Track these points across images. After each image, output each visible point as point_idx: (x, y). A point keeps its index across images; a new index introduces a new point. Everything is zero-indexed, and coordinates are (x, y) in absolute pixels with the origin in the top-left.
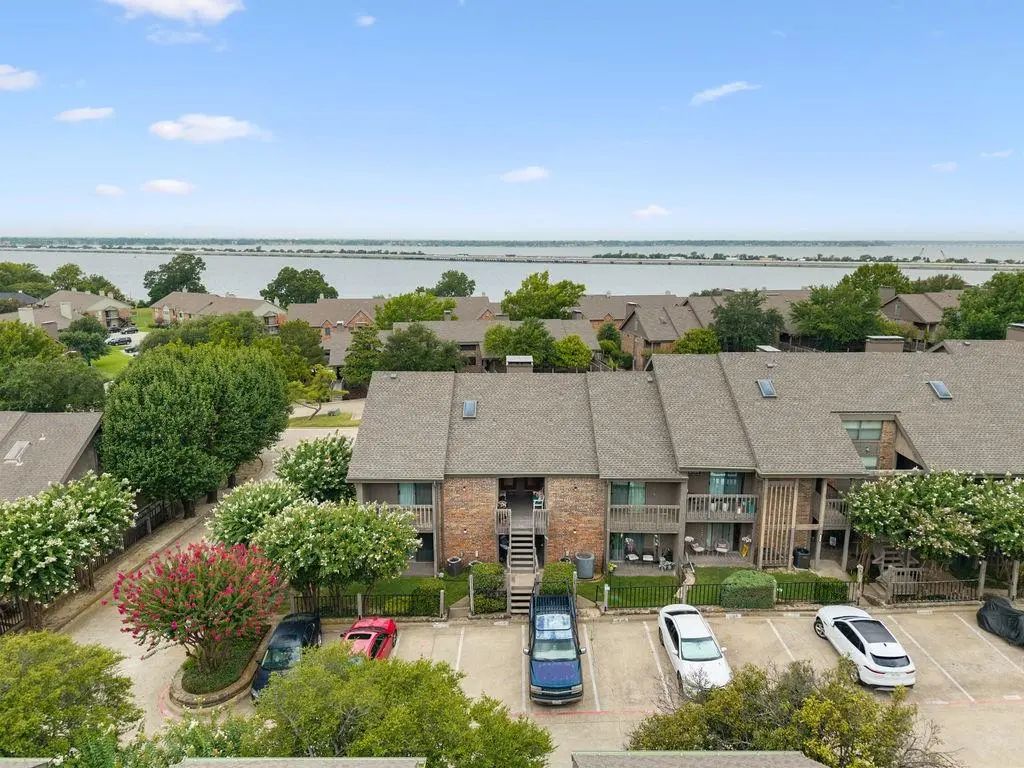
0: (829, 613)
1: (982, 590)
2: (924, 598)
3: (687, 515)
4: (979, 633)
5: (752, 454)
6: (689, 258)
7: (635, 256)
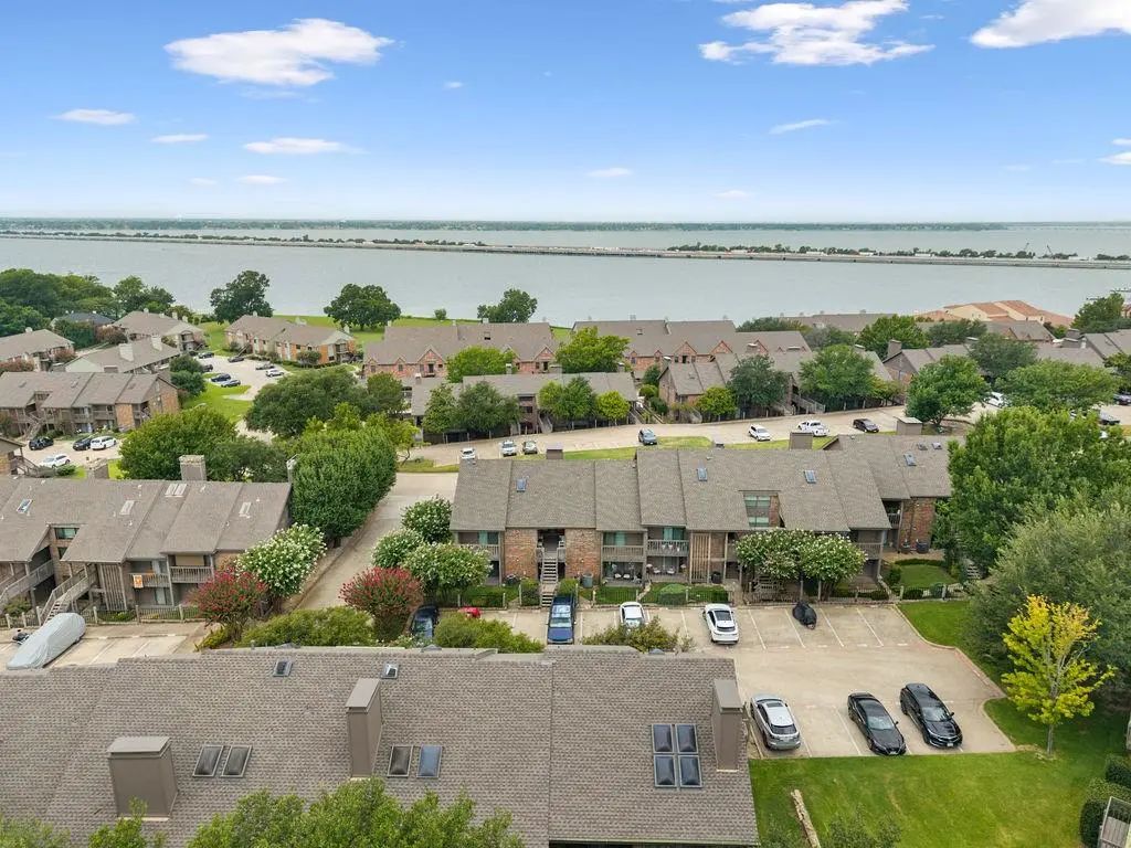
0: (709, 607)
3: (648, 552)
5: (685, 517)
6: (774, 251)
7: (713, 249)
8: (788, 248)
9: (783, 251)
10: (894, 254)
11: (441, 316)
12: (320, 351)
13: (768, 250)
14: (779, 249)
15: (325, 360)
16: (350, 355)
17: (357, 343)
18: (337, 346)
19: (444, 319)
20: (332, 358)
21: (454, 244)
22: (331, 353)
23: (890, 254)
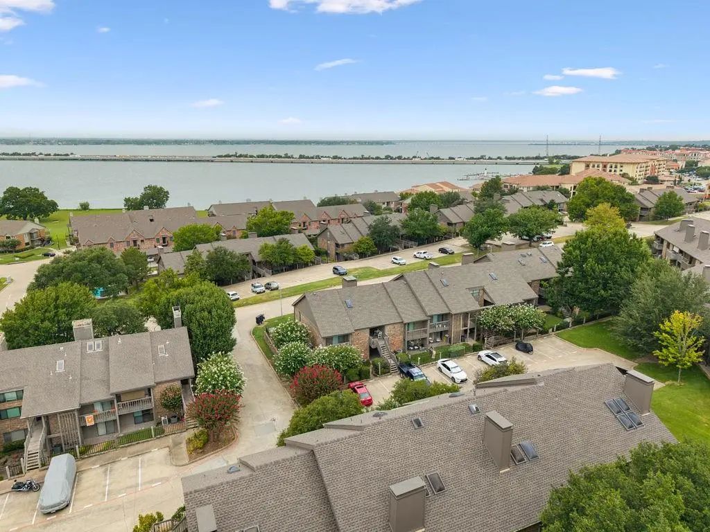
0: (482, 353)
1: (515, 339)
2: (501, 344)
3: (430, 331)
4: (517, 351)
5: (447, 307)
6: (284, 158)
7: (246, 156)
8: (292, 156)
9: (289, 157)
10: (351, 159)
11: (85, 207)
12: (16, 239)
13: (280, 157)
14: (287, 156)
15: (23, 246)
16: (42, 240)
17: (46, 230)
18: (31, 234)
19: (88, 209)
20: (27, 244)
21: (50, 155)
22: (27, 240)
23: (349, 159)
